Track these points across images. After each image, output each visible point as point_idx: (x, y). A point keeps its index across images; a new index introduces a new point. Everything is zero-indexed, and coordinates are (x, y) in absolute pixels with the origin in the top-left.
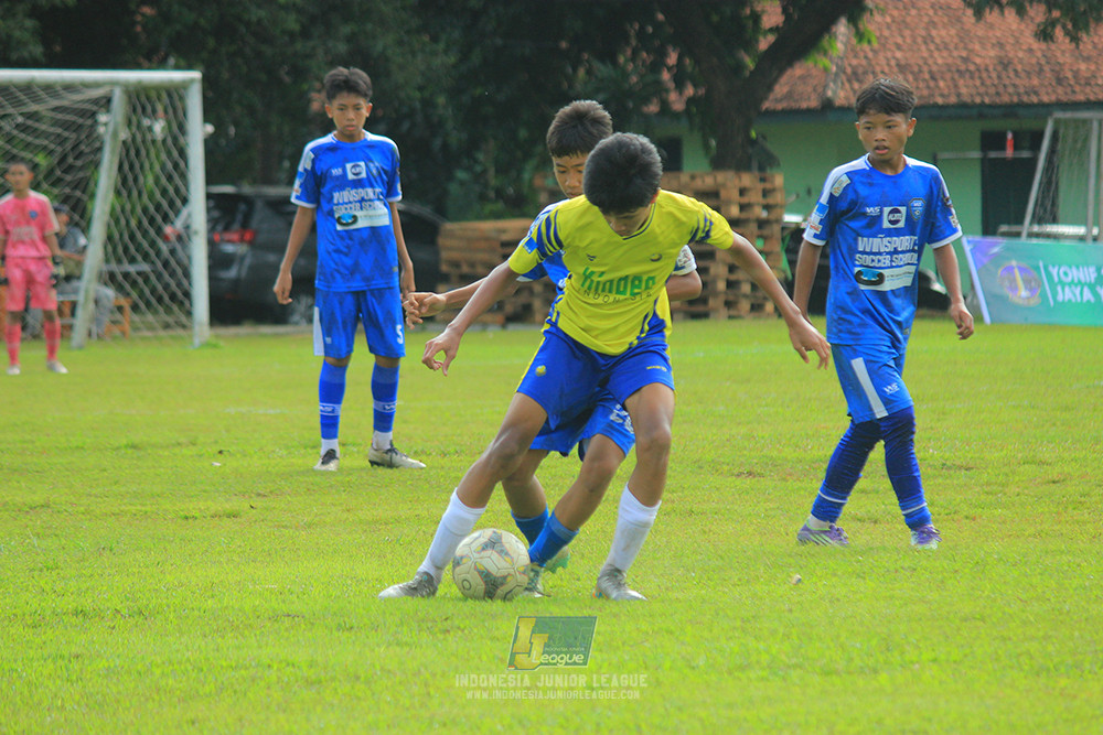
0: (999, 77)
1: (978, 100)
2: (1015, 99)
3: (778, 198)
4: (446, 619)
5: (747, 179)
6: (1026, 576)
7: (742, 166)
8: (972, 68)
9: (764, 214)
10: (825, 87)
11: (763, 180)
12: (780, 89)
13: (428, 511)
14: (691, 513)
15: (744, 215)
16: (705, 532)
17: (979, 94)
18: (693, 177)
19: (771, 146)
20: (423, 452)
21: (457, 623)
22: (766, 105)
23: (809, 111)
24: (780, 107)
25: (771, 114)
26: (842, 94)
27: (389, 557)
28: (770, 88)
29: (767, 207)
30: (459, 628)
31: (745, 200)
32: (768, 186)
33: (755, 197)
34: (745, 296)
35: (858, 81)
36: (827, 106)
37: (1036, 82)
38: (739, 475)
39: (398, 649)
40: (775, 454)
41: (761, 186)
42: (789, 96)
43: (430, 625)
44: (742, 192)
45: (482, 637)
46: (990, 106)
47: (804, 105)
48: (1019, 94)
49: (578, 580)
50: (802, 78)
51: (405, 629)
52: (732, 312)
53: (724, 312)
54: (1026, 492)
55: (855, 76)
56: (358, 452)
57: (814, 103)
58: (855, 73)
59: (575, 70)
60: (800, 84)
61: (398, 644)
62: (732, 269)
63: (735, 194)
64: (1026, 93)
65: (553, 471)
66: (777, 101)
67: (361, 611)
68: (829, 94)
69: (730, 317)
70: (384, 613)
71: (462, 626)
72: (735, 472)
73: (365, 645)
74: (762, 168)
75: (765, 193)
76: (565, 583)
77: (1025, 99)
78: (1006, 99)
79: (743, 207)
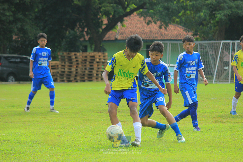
0: (150, 34)
1: (146, 39)
2: (153, 39)
3: (106, 58)
4: (39, 141)
5: (100, 54)
6: (154, 133)
7: (99, 51)
8: (145, 32)
9: (103, 61)
10: (116, 36)
11: (103, 54)
12: (107, 36)
13: (36, 119)
14: (88, 120)
15: (100, 61)
16: (91, 124)
17: (146, 38)
18: (89, 53)
19: (105, 47)
20: (35, 108)
21: (41, 142)
22: (104, 39)
23: (113, 41)
24: (107, 39)
25: (105, 41)
26: (119, 37)
27: (28, 128)
28: (105, 36)
29: (104, 59)
30: (41, 143)
31: (100, 58)
32: (104, 55)
33: (102, 57)
34: (100, 77)
35: (123, 35)
36: (116, 39)
37: (157, 35)
38: (98, 113)
39: (29, 147)
40: (105, 108)
41: (103, 55)
42: (109, 37)
43: (35, 142)
44: (99, 56)
45: (46, 145)
46: (149, 40)
47: (112, 39)
48: (153, 38)
49: (66, 133)
50: (111, 34)
51: (30, 143)
52: (97, 80)
53: (96, 80)
54: (154, 116)
55: (122, 34)
56: (22, 108)
57: (113, 39)
58: (122, 33)
59: (66, 32)
60: (111, 35)
61: (29, 146)
62: (97, 71)
63: (98, 57)
64: (155, 38)
65: (61, 111)
66: (106, 38)
67: (22, 139)
68: (117, 37)
69: (97, 81)
70: (26, 140)
71: (42, 142)
72: (98, 112)
73: (22, 146)
74: (103, 51)
75: (104, 56)
76: (63, 134)
77: (155, 39)
78: (151, 39)
79: (100, 59)
